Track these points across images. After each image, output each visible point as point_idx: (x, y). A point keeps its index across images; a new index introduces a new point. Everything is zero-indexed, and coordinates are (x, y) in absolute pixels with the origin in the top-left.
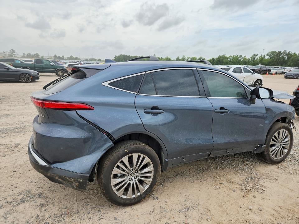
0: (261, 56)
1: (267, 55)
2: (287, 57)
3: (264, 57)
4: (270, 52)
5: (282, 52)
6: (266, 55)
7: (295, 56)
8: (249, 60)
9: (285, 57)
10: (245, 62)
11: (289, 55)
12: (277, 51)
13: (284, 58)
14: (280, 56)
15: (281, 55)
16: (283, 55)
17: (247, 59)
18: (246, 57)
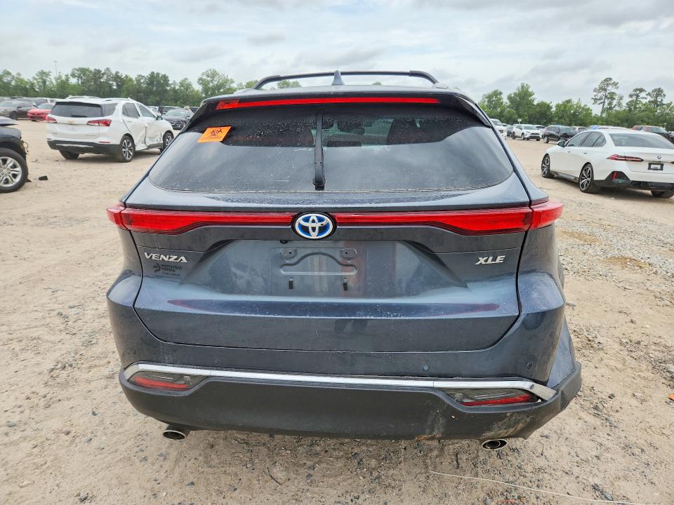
0: (60, 77)
1: (73, 75)
2: (115, 84)
3: (67, 80)
4: (78, 70)
5: (103, 72)
6: (69, 74)
7: (130, 83)
8: (32, 84)
9: (111, 82)
10: (25, 89)
11: (117, 77)
12: (92, 69)
13: (111, 86)
14: (102, 80)
15: (101, 78)
16: (105, 77)
17: (27, 82)
18: (21, 77)
